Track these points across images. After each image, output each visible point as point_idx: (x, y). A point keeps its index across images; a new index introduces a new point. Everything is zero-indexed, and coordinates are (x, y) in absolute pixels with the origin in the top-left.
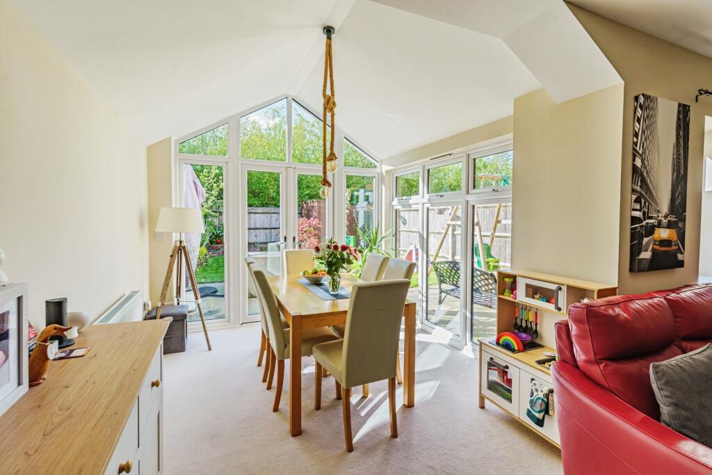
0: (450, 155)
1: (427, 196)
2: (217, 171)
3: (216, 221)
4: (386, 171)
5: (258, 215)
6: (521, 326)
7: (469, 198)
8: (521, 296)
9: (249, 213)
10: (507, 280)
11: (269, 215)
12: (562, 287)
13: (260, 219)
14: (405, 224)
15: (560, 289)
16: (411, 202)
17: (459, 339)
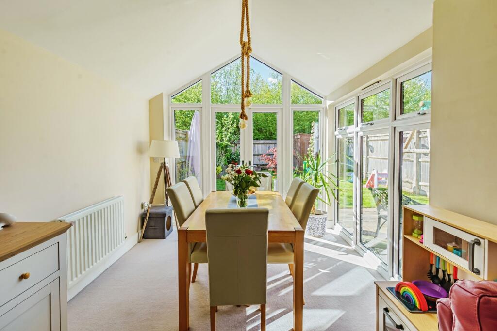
0: (378, 82)
1: (360, 125)
2: (233, 116)
3: (233, 150)
4: (329, 105)
5: (260, 145)
6: (436, 276)
7: (395, 124)
8: (428, 242)
9: (254, 144)
10: (415, 218)
11: (268, 145)
12: (482, 241)
13: (261, 148)
14: (372, 151)
15: (479, 243)
16: (348, 131)
17: (387, 268)
